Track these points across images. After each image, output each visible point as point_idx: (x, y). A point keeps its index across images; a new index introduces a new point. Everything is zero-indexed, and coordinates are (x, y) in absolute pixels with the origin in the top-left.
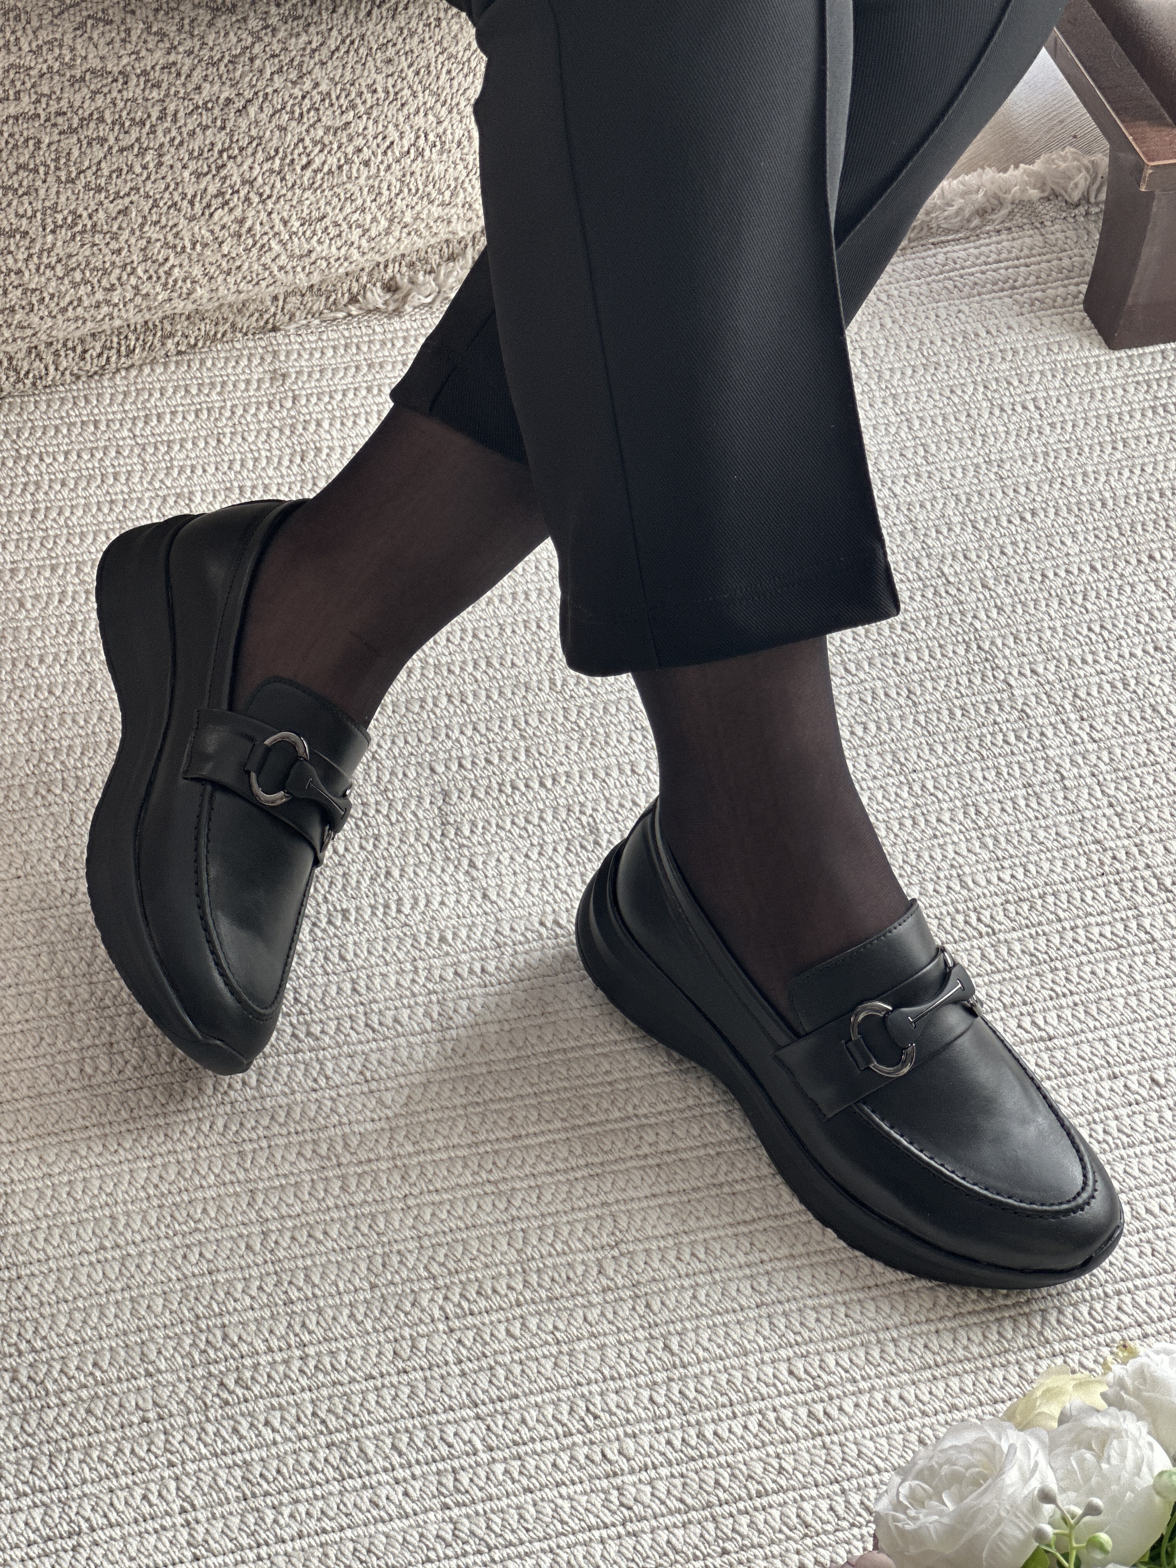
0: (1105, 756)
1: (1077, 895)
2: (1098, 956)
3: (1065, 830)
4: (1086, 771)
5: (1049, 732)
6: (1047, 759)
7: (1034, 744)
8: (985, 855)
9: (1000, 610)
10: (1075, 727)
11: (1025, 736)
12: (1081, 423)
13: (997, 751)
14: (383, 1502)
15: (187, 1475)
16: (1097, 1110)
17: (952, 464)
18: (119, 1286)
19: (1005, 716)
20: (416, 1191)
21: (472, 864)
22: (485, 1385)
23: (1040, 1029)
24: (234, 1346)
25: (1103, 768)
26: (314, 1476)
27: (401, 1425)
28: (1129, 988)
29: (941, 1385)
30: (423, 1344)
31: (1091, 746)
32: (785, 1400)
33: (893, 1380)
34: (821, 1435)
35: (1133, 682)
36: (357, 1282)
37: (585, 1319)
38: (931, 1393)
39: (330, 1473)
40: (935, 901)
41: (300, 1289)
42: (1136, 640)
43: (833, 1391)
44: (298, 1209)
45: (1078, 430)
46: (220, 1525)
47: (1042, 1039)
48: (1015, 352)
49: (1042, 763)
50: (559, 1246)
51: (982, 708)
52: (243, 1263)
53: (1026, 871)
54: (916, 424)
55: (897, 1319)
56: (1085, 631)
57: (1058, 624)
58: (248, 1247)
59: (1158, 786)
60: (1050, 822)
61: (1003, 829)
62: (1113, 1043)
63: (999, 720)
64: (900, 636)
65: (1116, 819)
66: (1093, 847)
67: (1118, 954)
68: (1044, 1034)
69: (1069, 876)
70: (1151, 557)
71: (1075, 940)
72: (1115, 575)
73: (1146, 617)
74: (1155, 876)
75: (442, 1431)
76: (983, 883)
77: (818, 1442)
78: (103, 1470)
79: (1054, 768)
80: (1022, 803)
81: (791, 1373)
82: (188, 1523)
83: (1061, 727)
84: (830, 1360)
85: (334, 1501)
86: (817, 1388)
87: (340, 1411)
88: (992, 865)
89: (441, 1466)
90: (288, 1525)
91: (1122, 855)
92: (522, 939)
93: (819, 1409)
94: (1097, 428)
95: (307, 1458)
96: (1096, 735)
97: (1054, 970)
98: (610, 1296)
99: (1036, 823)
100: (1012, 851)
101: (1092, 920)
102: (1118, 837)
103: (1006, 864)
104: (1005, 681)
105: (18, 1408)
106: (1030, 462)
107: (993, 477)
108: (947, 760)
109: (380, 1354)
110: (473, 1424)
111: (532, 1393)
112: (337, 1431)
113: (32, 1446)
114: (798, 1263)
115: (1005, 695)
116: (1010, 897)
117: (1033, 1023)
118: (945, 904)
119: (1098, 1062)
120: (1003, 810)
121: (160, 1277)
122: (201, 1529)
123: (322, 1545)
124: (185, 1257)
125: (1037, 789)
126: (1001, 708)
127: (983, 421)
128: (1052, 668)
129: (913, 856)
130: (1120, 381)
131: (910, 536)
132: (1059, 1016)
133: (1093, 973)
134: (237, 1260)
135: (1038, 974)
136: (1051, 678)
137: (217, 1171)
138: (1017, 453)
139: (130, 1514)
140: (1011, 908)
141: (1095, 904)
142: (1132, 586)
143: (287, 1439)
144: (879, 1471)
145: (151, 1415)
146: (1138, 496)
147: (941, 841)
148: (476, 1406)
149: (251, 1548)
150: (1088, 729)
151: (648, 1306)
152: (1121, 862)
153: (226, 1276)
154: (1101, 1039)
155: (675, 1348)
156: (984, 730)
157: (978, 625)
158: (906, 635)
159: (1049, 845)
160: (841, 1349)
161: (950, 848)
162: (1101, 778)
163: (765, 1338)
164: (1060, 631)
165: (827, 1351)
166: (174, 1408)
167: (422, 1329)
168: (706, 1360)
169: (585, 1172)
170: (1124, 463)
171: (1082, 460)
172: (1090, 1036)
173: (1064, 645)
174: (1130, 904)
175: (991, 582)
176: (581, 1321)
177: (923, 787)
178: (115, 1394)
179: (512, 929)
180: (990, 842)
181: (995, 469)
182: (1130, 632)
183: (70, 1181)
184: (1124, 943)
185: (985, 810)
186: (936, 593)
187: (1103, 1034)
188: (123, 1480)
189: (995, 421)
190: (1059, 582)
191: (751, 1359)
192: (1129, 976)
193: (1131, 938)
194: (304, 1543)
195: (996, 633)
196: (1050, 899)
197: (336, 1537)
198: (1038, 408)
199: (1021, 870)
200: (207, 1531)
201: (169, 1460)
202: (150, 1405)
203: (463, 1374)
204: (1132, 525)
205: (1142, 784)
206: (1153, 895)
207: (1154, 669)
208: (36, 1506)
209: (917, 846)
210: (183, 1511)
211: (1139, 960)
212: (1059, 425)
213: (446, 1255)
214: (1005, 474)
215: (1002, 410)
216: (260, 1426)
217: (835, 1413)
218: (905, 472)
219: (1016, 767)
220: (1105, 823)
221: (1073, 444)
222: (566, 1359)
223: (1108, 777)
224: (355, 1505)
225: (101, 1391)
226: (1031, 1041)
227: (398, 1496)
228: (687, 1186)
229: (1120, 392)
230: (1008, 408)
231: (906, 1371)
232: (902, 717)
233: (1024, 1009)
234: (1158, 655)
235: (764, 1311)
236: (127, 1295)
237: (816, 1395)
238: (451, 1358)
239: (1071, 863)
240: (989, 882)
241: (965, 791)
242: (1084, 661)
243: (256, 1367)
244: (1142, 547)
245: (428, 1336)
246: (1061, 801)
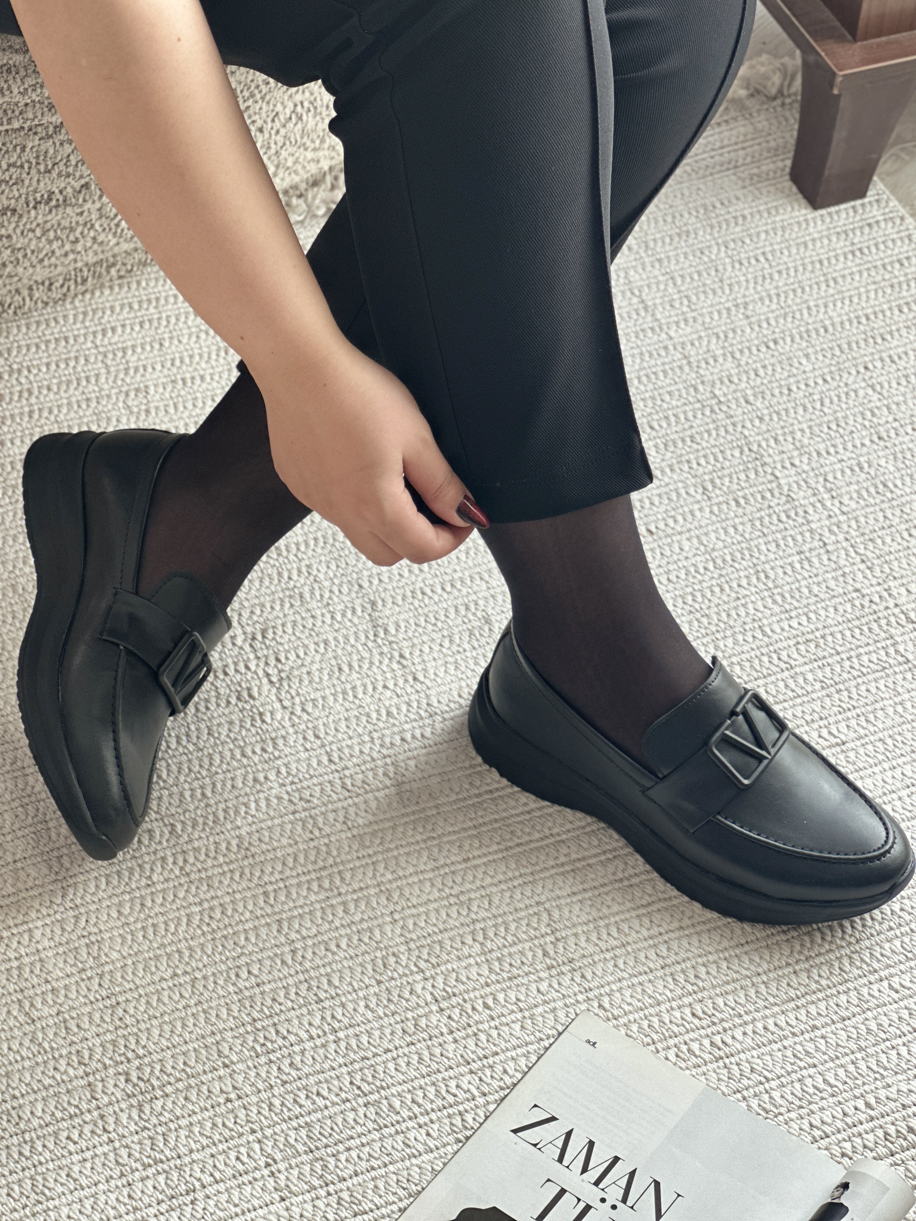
0: (853, 524)
1: (848, 633)
2: (870, 677)
3: (832, 584)
4: (841, 537)
5: (810, 510)
6: (811, 531)
7: (800, 520)
8: (777, 609)
9: (761, 419)
10: (828, 504)
11: (792, 514)
12: (801, 269)
13: (774, 528)
14: (412, 1142)
15: (266, 1138)
16: (885, 794)
17: (710, 310)
18: (193, 1002)
19: (776, 501)
20: (399, 908)
21: (402, 656)
22: (473, 1048)
23: (835, 737)
24: (284, 1038)
25: (854, 533)
26: (359, 1129)
27: (416, 1083)
28: (896, 699)
29: (803, 1011)
30: (423, 1022)
31: (843, 518)
32: (692, 1035)
33: (768, 1012)
34: (722, 1058)
35: (866, 465)
36: (367, 981)
37: (539, 991)
38: (797, 1019)
39: (371, 1125)
40: (745, 648)
41: (326, 991)
42: (864, 433)
43: (726, 1025)
44: (314, 931)
45: (799, 274)
46: (295, 1172)
47: (837, 744)
48: (744, 217)
49: (808, 535)
50: (510, 938)
51: (759, 497)
52: (281, 976)
53: (809, 618)
54: (679, 281)
55: (765, 966)
56: (826, 430)
57: (805, 426)
58: (283, 962)
59: (895, 544)
60: (820, 579)
61: (787, 588)
62: (889, 741)
63: (772, 504)
64: (690, 447)
65: (868, 572)
66: (855, 595)
67: (883, 674)
68: (838, 741)
69: (840, 620)
70: (866, 368)
71: (852, 667)
72: (842, 384)
73: (868, 414)
74: (903, 612)
75: (447, 1086)
76: (778, 631)
77: (721, 1064)
78: (205, 1142)
79: (817, 537)
80: (798, 566)
81: (693, 1015)
82: (273, 1173)
83: (818, 505)
84: (720, 1001)
85: (377, 1146)
86: (714, 1024)
87: (370, 1079)
88: (783, 616)
89: (450, 1111)
90: (346, 1168)
91: (876, 599)
92: (447, 709)
93: (717, 1039)
94: (812, 272)
95: (351, 1115)
96: (845, 509)
97: (838, 691)
98: (554, 972)
99: (810, 581)
100: (796, 604)
101: (861, 650)
102: (872, 585)
103: (793, 614)
104: (773, 474)
105: (134, 1102)
106: (767, 302)
107: (741, 316)
108: (740, 538)
109: (392, 1033)
110: (469, 1077)
111: (507, 1050)
112: (371, 1093)
113: (149, 1129)
114: (687, 932)
115: (774, 485)
116: (799, 639)
117: (830, 733)
118: (753, 649)
119: (880, 757)
120: (785, 573)
121: (221, 993)
122: (282, 1177)
123: (373, 1179)
124: (237, 975)
125: (808, 554)
126: (773, 495)
127: (727, 274)
128: (805, 460)
129: (724, 615)
130: (825, 233)
131: (687, 369)
132: (848, 726)
133: (868, 690)
134: (276, 974)
135: (828, 696)
136: (806, 468)
137: (250, 908)
138: (756, 296)
139: (229, 1172)
140: (802, 647)
141: (863, 638)
142: (856, 391)
143: (334, 1104)
144: (768, 1080)
145: (233, 1096)
146: (850, 321)
147: (743, 601)
148: (469, 1063)
149: (321, 1187)
150: (838, 505)
151: (583, 976)
152: (876, 604)
153: (269, 986)
154: (880, 740)
155: (607, 1005)
156: (763, 513)
157: (746, 432)
158: (695, 446)
159: (822, 596)
160: (727, 993)
161: (750, 606)
162: (853, 541)
163: (671, 991)
164: (808, 431)
165: (717, 995)
166: (248, 1089)
167: (421, 1011)
168: (630, 1012)
169: (520, 881)
170: (837, 297)
171: (806, 297)
172: (872, 738)
173: (812, 442)
174: (887, 635)
175: (751, 399)
176: (535, 992)
177: (724, 560)
178: (203, 1083)
179: (439, 702)
180: (779, 599)
181: (742, 310)
182: (859, 427)
183: (143, 927)
184: (887, 665)
185: (772, 574)
186: (712, 411)
187: (881, 735)
188: (221, 1147)
189: (737, 273)
190: (801, 394)
191: (663, 1008)
192: (894, 690)
193: (891, 661)
194: (360, 1179)
195: (760, 438)
196: (830, 638)
197: (382, 1171)
198: (767, 260)
199: (804, 618)
200: (288, 1179)
201: (251, 1129)
202: (230, 1089)
203: (456, 1041)
204: (849, 344)
205: (884, 543)
206: (903, 627)
207: (880, 453)
208: (159, 1173)
209: (726, 607)
210: (268, 1165)
211: (899, 677)
212: (784, 272)
213: (429, 954)
214: (749, 313)
215: (741, 264)
216: (314, 1097)
217: (729, 1041)
218: (676, 319)
219: (789, 539)
220: (860, 575)
221: (796, 285)
222: (529, 1021)
223: (858, 540)
224: (393, 1147)
225: (192, 1081)
226: (830, 747)
227: (422, 1137)
228: (596, 884)
229: (826, 241)
230: (745, 262)
231: (776, 1004)
232: (701, 510)
233: (822, 723)
234: (882, 443)
235: (668, 970)
236: (200, 1009)
237: (714, 1029)
238: (445, 1030)
239: (841, 608)
240: (783, 629)
241: (755, 561)
242: (828, 453)
243: (303, 1052)
244: (859, 361)
245: (426, 1015)
246: (826, 562)
